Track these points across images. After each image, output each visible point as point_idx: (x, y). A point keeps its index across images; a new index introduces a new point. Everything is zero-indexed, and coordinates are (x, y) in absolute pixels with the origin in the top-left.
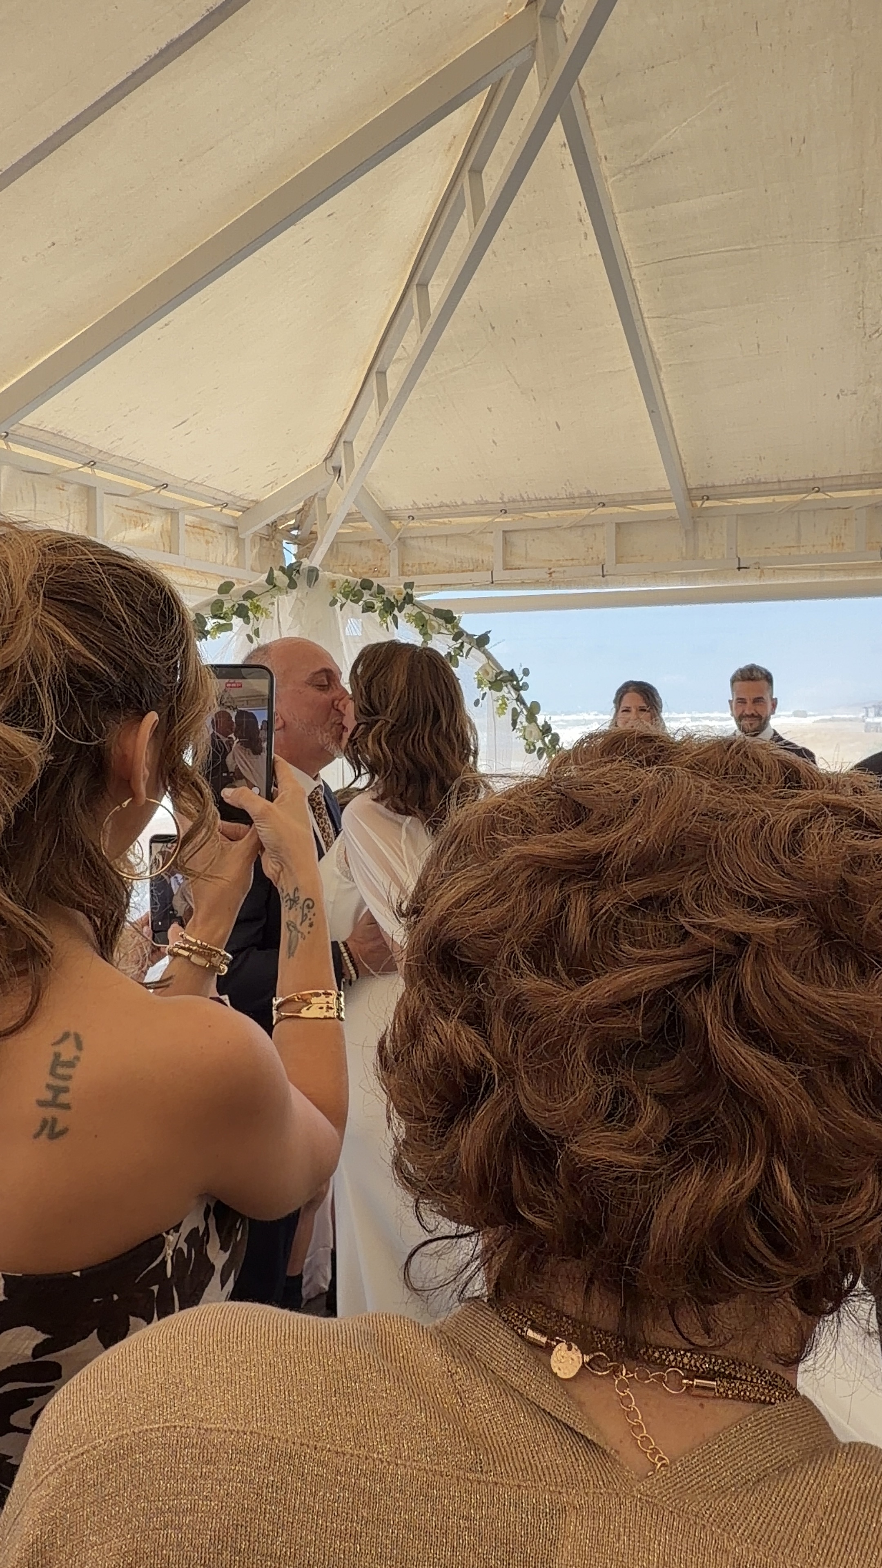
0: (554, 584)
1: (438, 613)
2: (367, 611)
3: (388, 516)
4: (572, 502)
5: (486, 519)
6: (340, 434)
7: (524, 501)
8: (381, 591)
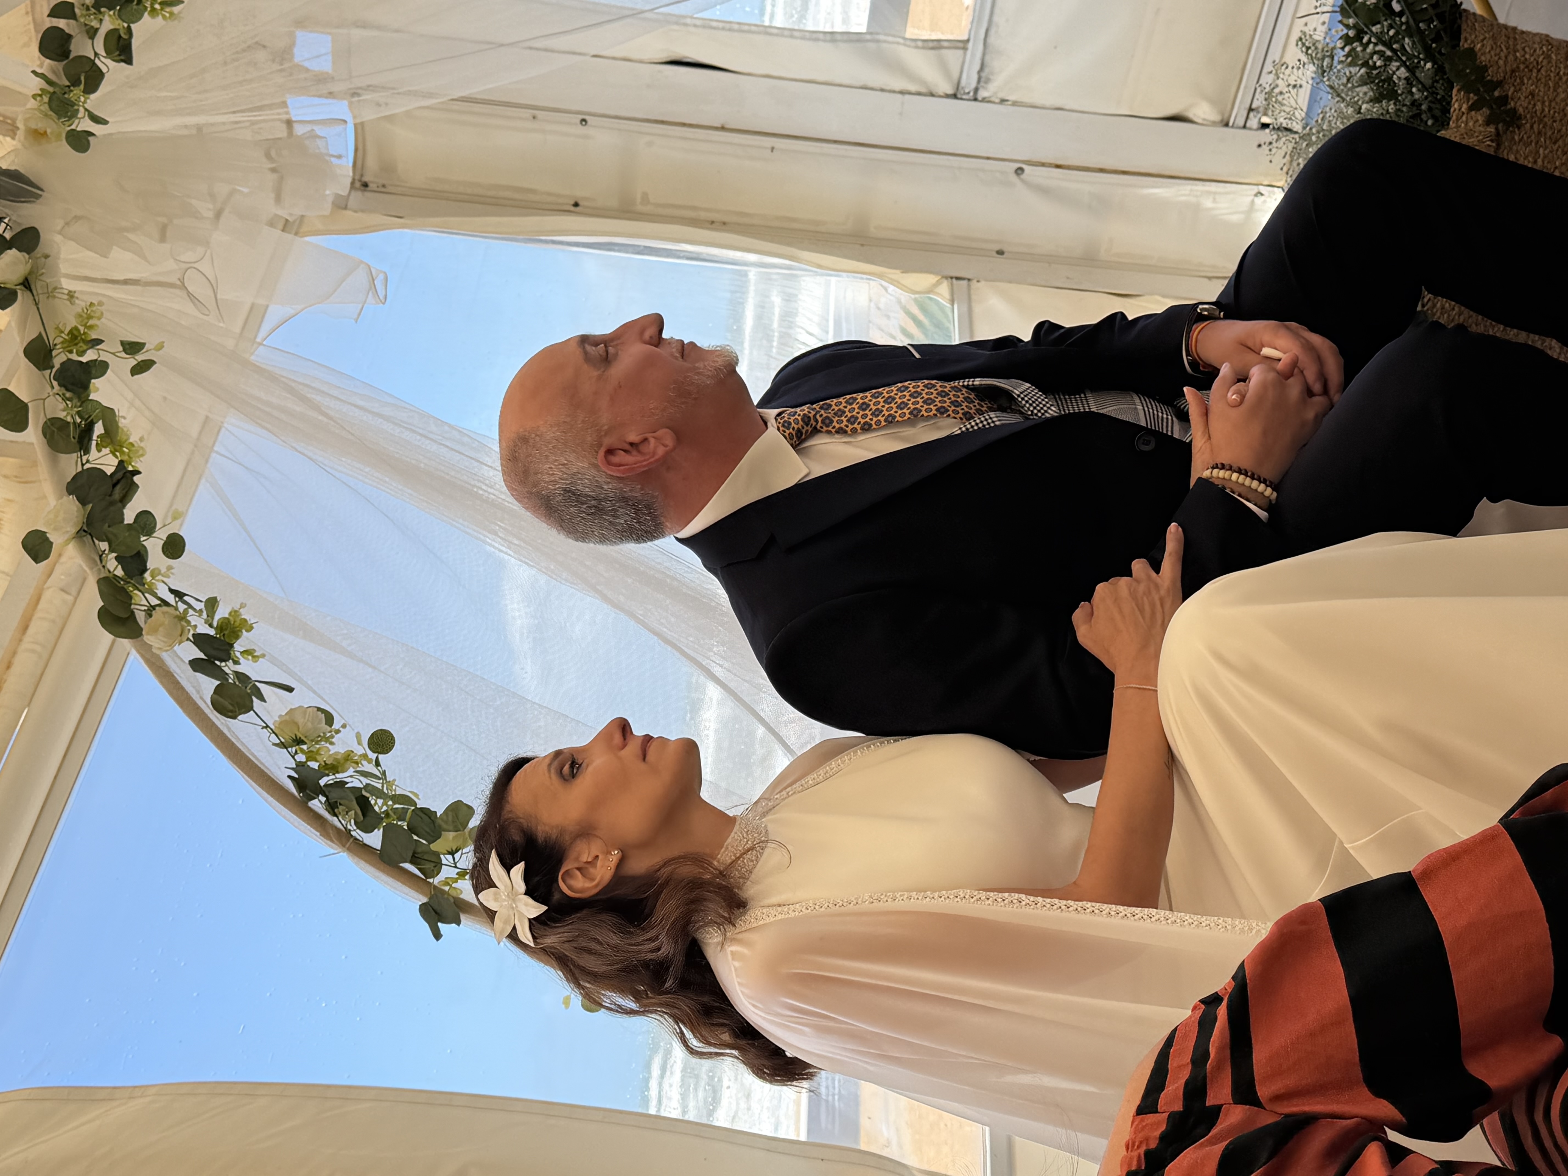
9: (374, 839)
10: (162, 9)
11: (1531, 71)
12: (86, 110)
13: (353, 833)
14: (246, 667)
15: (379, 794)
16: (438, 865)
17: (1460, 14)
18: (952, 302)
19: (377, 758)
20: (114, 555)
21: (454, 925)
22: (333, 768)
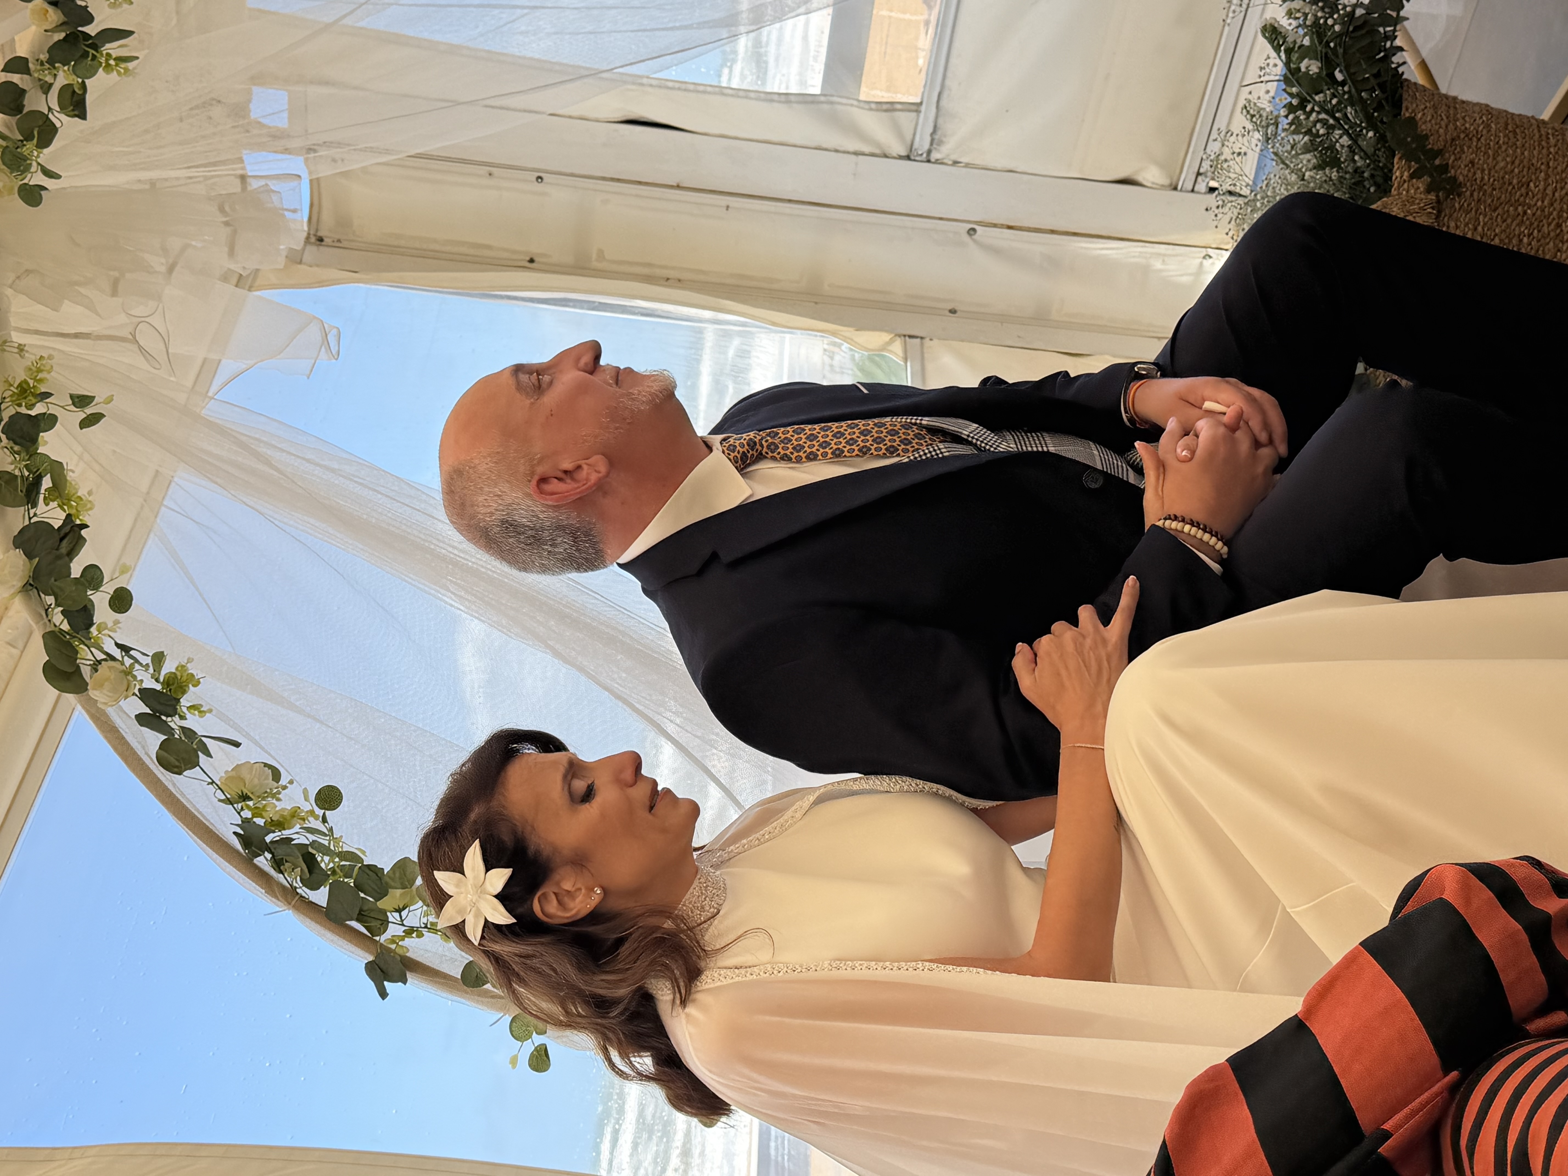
9: (321, 896)
10: (117, 65)
11: (1471, 139)
12: (39, 164)
13: (299, 891)
14: (192, 722)
15: (326, 851)
16: (385, 923)
17: (1402, 83)
18: (906, 360)
19: (324, 814)
20: (61, 609)
21: (400, 984)
22: (280, 825)
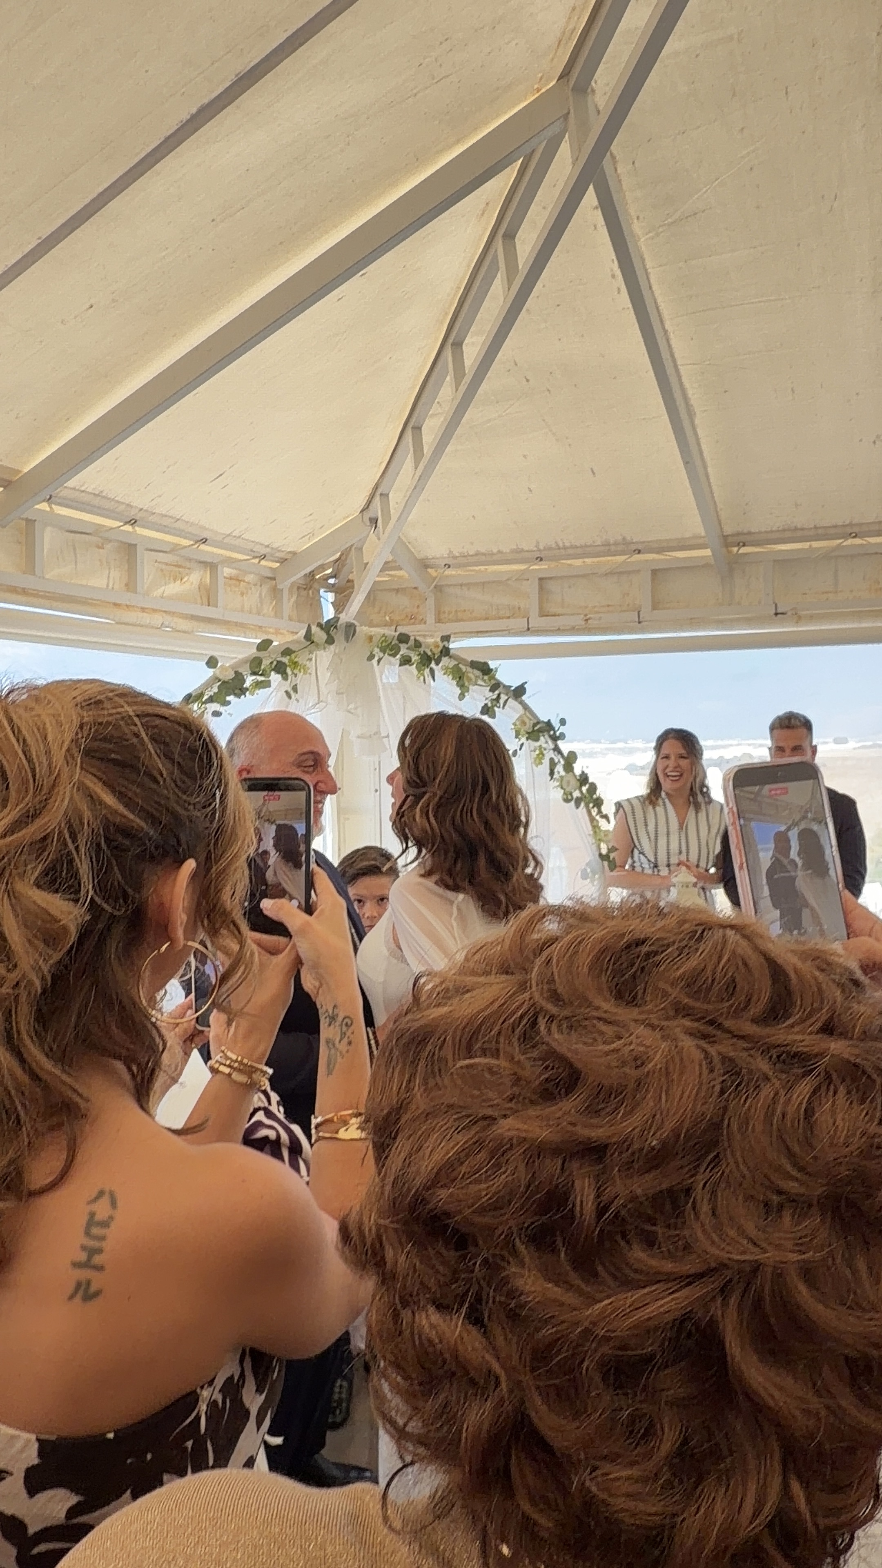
0: (589, 631)
1: (474, 665)
2: (405, 664)
3: (425, 565)
4: (608, 549)
5: (523, 567)
6: (376, 487)
7: (559, 549)
8: (418, 645)
